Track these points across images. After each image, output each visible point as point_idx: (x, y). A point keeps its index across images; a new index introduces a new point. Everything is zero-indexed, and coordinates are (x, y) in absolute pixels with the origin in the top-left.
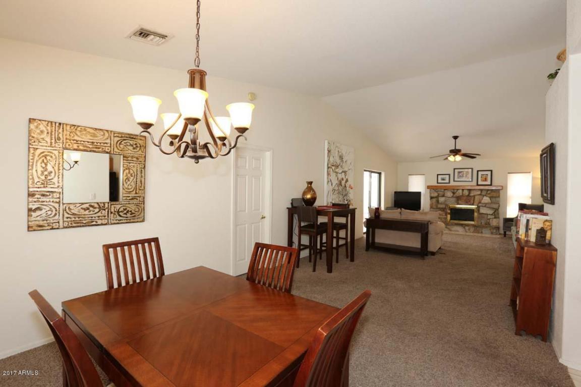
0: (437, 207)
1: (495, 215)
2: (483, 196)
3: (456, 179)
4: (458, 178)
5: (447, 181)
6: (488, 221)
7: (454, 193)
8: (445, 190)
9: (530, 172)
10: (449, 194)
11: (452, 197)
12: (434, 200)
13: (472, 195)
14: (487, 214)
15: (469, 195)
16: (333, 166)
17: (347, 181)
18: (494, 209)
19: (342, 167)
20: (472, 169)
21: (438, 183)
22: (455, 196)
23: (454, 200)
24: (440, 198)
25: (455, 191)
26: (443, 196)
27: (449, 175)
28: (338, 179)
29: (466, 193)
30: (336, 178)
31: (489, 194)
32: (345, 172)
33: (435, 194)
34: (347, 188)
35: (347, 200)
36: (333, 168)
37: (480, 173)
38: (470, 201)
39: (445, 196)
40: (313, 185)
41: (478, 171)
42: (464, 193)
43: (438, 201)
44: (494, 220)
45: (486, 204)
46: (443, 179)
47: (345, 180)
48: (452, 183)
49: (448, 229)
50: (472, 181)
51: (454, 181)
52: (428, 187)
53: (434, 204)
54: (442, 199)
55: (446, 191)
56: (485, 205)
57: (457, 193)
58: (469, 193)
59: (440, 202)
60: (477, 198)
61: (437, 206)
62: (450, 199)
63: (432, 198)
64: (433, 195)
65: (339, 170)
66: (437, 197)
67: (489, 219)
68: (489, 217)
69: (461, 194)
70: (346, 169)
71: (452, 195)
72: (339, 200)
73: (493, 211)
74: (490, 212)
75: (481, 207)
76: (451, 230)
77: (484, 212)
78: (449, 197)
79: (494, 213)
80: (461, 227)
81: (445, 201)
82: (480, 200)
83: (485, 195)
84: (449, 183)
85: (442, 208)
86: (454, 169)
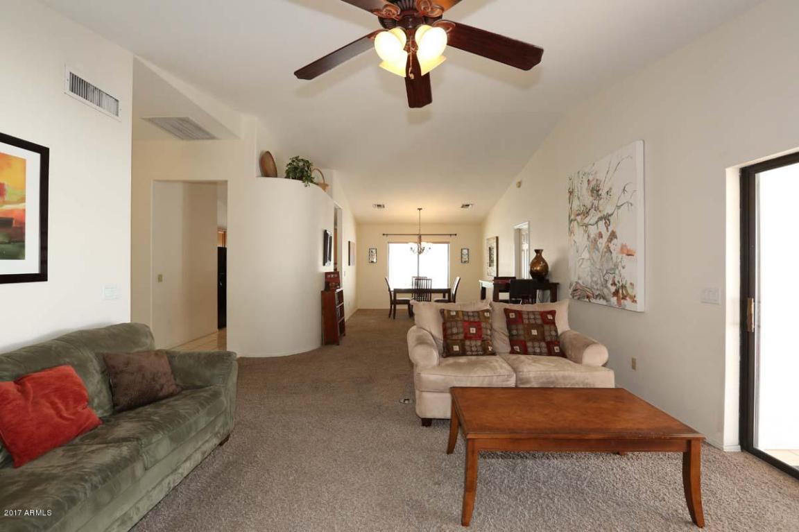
16: (578, 215)
17: (613, 236)
19: (597, 209)
28: (589, 236)
30: (586, 235)
32: (606, 218)
34: (614, 255)
35: (614, 284)
36: (579, 218)
40: (544, 255)
47: (606, 236)
65: (592, 218)
70: (608, 210)
72: (592, 281)
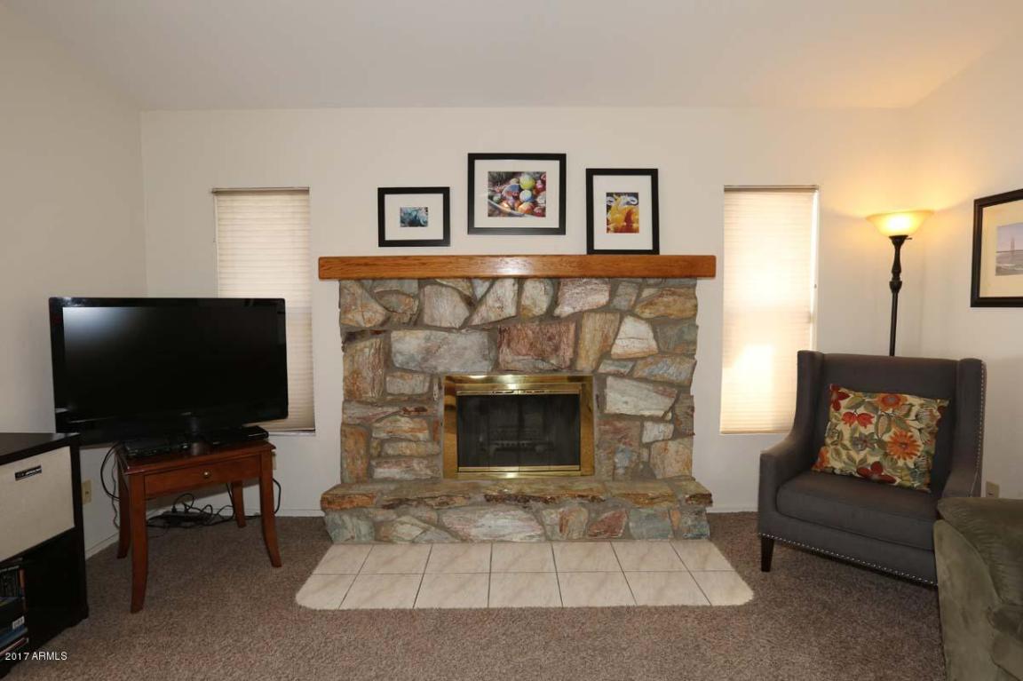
0: (385, 392)
1: (675, 420)
2: (622, 315)
3: (482, 220)
4: (494, 212)
5: (434, 231)
6: (645, 453)
7: (472, 303)
8: (423, 281)
9: (813, 189)
10: (446, 308)
11: (466, 325)
12: (367, 348)
13: (565, 310)
14: (643, 419)
15: (550, 315)
18: (671, 384)
20: (561, 158)
21: (383, 242)
22: (476, 320)
23: (473, 342)
24: (395, 334)
25: (481, 289)
26: (416, 322)
27: (445, 191)
29: (537, 297)
31: (650, 303)
33: (372, 314)
37: (602, 185)
38: (556, 349)
39: (427, 320)
41: (591, 173)
42: (526, 302)
43: (386, 357)
44: (672, 446)
45: (634, 360)
46: (412, 221)
48: (463, 243)
49: (447, 530)
50: (561, 230)
51: (472, 229)
52: (330, 268)
53: (367, 374)
54: (408, 343)
55: (428, 289)
56: (631, 368)
57: (490, 300)
58: (555, 303)
59: (399, 360)
60: (591, 326)
61: (383, 383)
62: (452, 337)
63: (351, 336)
64: (360, 319)
66: (378, 332)
67: (648, 446)
68: (653, 432)
69: (510, 311)
71: (462, 311)
73: (668, 402)
74: (653, 404)
75: (610, 380)
76: (465, 540)
77: (625, 410)
78: (449, 330)
79: (672, 408)
80: (520, 513)
81: (429, 353)
82: (606, 338)
83: (631, 312)
84: (445, 241)
85: (411, 399)
86: (473, 158)
